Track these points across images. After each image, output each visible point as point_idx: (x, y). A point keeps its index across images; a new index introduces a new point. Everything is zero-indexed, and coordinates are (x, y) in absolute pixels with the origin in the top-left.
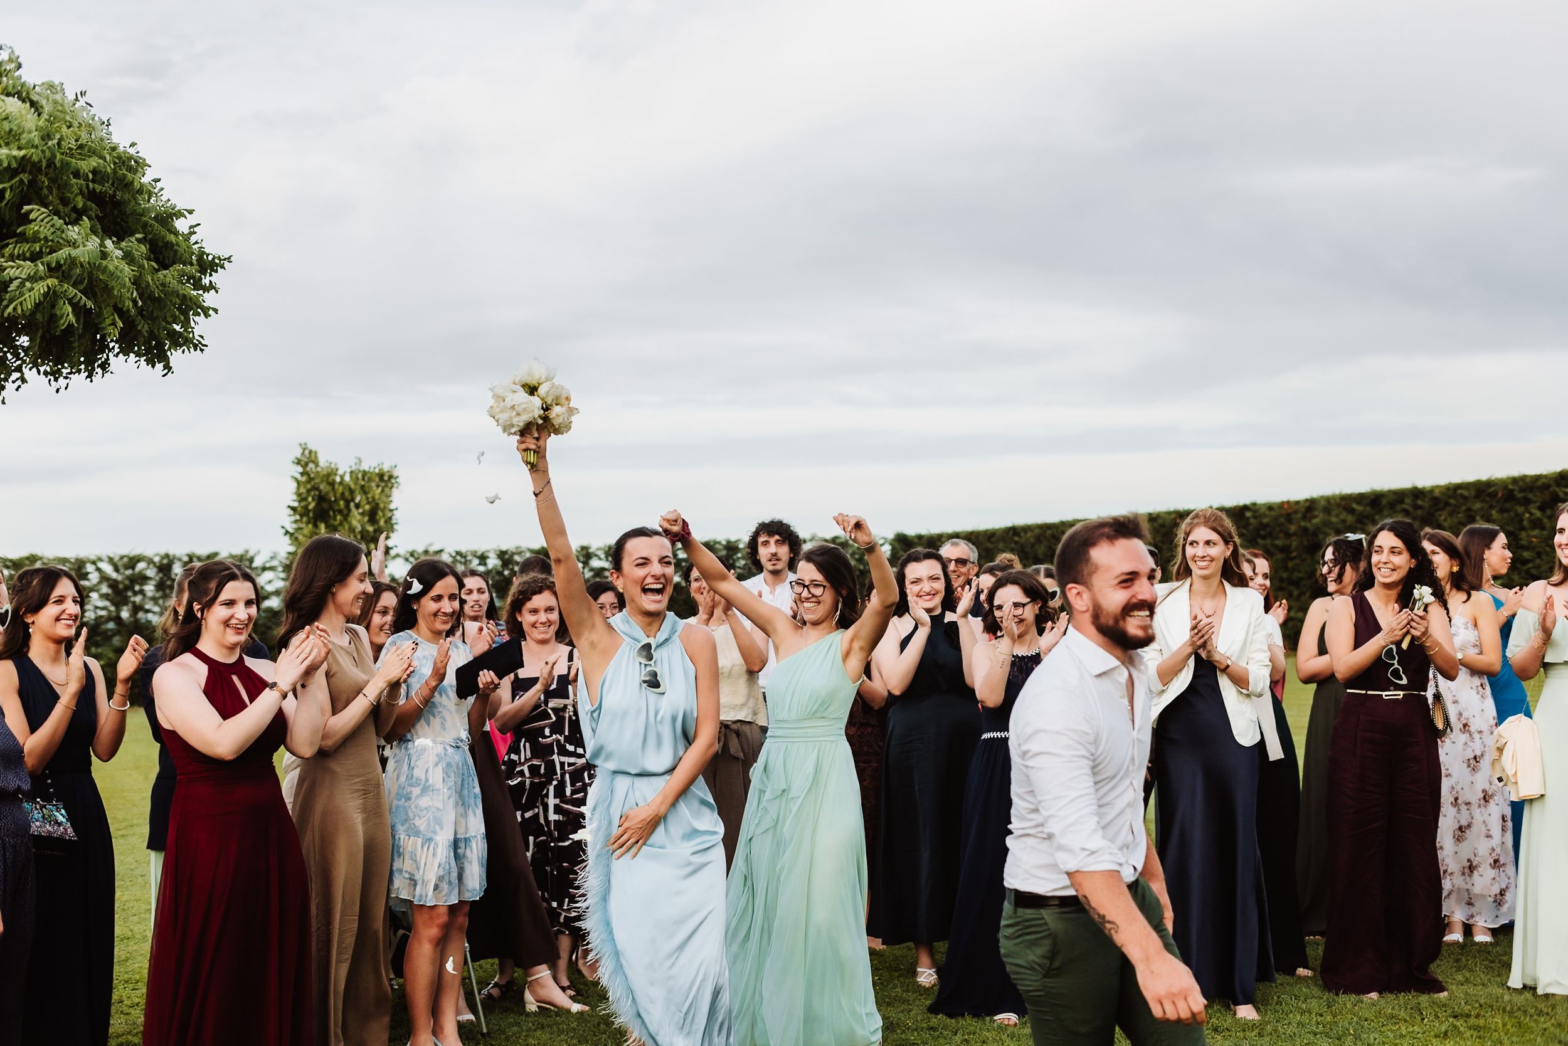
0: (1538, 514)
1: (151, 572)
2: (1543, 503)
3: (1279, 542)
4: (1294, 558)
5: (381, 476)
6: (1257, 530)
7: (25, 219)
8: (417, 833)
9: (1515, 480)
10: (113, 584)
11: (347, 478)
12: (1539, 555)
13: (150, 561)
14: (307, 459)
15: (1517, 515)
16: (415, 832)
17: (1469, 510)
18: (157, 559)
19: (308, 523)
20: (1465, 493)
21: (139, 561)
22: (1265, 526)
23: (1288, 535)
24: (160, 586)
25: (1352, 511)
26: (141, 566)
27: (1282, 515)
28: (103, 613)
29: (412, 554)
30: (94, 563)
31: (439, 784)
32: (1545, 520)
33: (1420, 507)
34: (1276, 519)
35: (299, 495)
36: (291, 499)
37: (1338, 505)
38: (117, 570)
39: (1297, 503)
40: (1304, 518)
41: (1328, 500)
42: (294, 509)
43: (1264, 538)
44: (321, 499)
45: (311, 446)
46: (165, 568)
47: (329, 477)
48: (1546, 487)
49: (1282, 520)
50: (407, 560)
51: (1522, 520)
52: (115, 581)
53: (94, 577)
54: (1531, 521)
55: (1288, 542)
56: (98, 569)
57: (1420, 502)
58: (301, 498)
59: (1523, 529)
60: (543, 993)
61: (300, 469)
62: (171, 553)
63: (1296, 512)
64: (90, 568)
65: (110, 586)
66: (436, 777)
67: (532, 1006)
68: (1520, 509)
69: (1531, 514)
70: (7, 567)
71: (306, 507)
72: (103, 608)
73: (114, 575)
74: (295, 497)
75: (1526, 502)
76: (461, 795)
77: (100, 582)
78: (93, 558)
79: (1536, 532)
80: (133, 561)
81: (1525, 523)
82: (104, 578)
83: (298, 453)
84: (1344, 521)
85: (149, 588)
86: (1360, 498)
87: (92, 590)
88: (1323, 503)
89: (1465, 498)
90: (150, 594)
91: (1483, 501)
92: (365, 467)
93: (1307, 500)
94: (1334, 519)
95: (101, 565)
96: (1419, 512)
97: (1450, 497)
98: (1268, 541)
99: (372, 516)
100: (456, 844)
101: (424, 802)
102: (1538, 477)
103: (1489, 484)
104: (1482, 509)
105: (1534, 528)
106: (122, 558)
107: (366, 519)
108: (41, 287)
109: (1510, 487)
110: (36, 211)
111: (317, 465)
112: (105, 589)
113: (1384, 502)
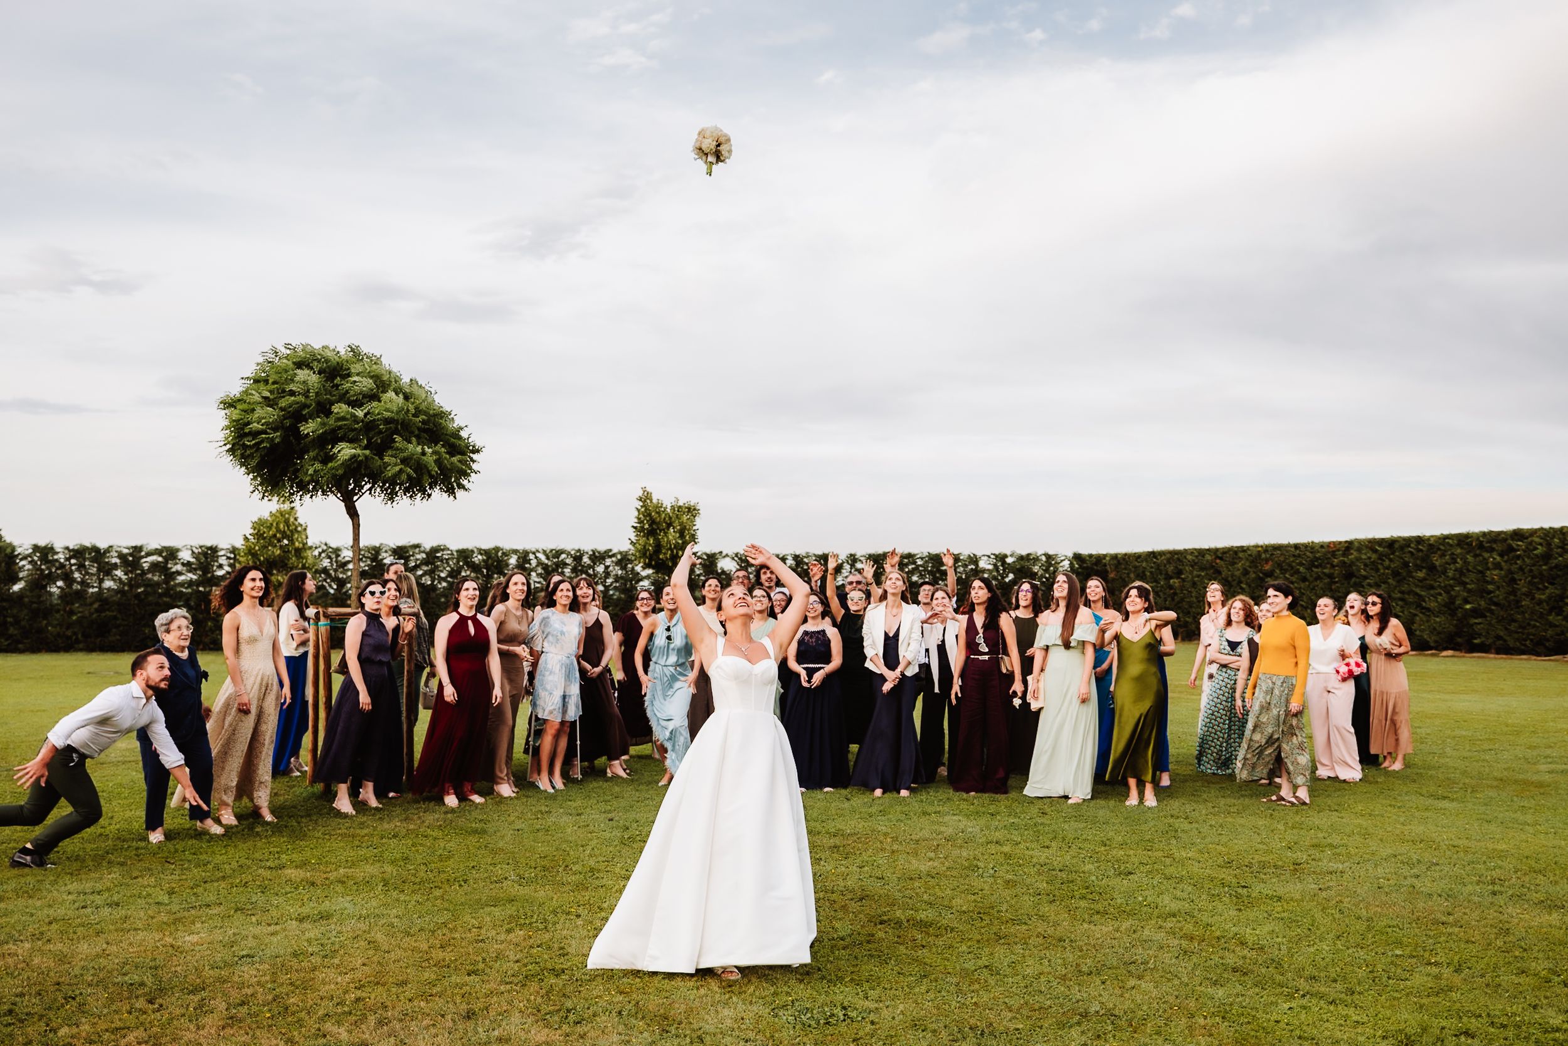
0: (1498, 558)
1: (569, 561)
2: (1502, 551)
3: (1326, 571)
4: (1337, 582)
5: (689, 509)
6: (1312, 561)
7: (394, 441)
8: (546, 690)
9: (1484, 534)
10: (545, 567)
11: (668, 510)
12: (1498, 588)
13: (569, 554)
14: (646, 498)
15: (1484, 559)
16: (545, 689)
17: (1453, 554)
18: (573, 552)
19: (644, 536)
20: (1450, 541)
21: (562, 553)
22: (1317, 559)
23: (1333, 566)
24: (574, 570)
25: (1376, 551)
26: (563, 556)
27: (1329, 552)
28: (538, 585)
29: (736, 555)
30: (534, 553)
31: (557, 671)
32: (1503, 564)
33: (1421, 550)
34: (1325, 554)
35: (639, 519)
36: (633, 521)
37: (1367, 547)
38: (548, 558)
39: (1340, 543)
40: (1344, 555)
41: (1359, 541)
42: (635, 528)
43: (1317, 567)
44: (652, 522)
45: (648, 489)
46: (578, 558)
47: (658, 507)
48: (1505, 540)
49: (1329, 556)
50: (733, 559)
51: (1487, 563)
52: (547, 565)
53: (534, 562)
54: (1493, 563)
55: (1332, 571)
56: (536, 557)
57: (1420, 547)
58: (640, 521)
59: (1488, 569)
60: (614, 770)
61: (641, 504)
62: (582, 549)
63: (1338, 550)
64: (531, 556)
65: (543, 569)
66: (557, 668)
67: (609, 775)
68: (1486, 555)
69: (1494, 559)
70: (481, 554)
71: (642, 527)
72: (539, 583)
73: (546, 561)
74: (636, 520)
75: (1492, 550)
76: (568, 676)
77: (537, 566)
78: (534, 550)
79: (1496, 572)
80: (558, 553)
81: (1490, 565)
82: (540, 563)
83: (640, 493)
84: (1370, 558)
85: (567, 571)
86: (1381, 542)
87: (532, 570)
88: (1356, 544)
89: (1451, 545)
90: (568, 575)
91: (1462, 548)
92: (681, 503)
93: (1346, 542)
94: (1364, 557)
95: (538, 555)
96: (1420, 554)
97: (1440, 544)
98: (1319, 570)
99: (682, 534)
100: (564, 697)
101: (550, 678)
102: (1500, 533)
103: (1467, 536)
104: (1461, 554)
105: (1495, 569)
106: (551, 551)
107: (678, 535)
108: (397, 468)
109: (1481, 539)
110: (398, 438)
111: (651, 502)
112: (540, 570)
113: (1397, 546)
